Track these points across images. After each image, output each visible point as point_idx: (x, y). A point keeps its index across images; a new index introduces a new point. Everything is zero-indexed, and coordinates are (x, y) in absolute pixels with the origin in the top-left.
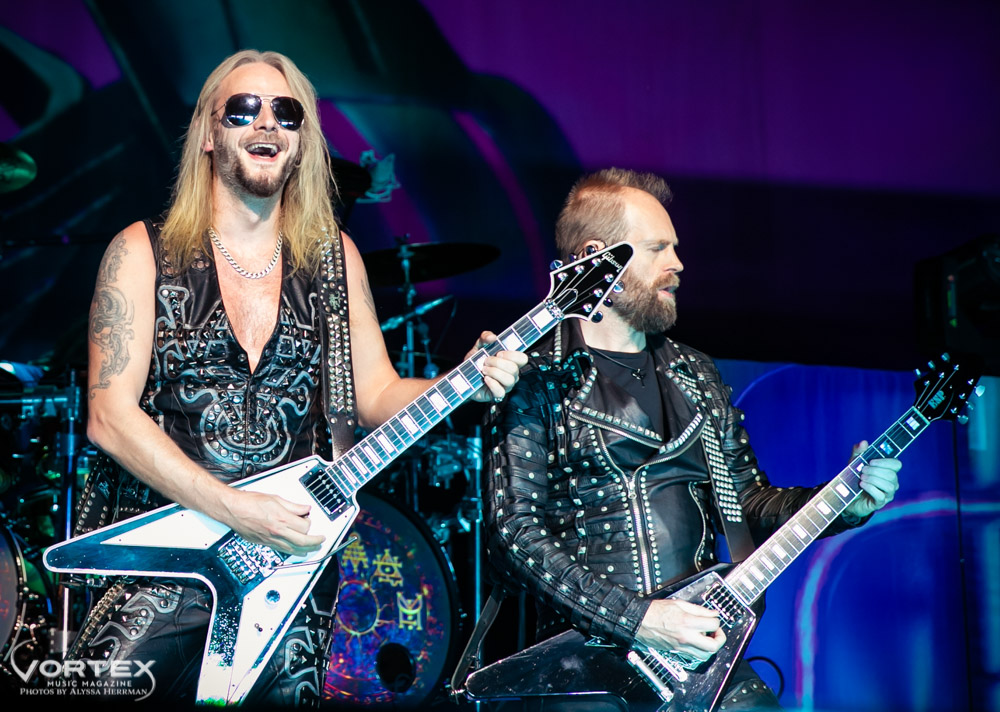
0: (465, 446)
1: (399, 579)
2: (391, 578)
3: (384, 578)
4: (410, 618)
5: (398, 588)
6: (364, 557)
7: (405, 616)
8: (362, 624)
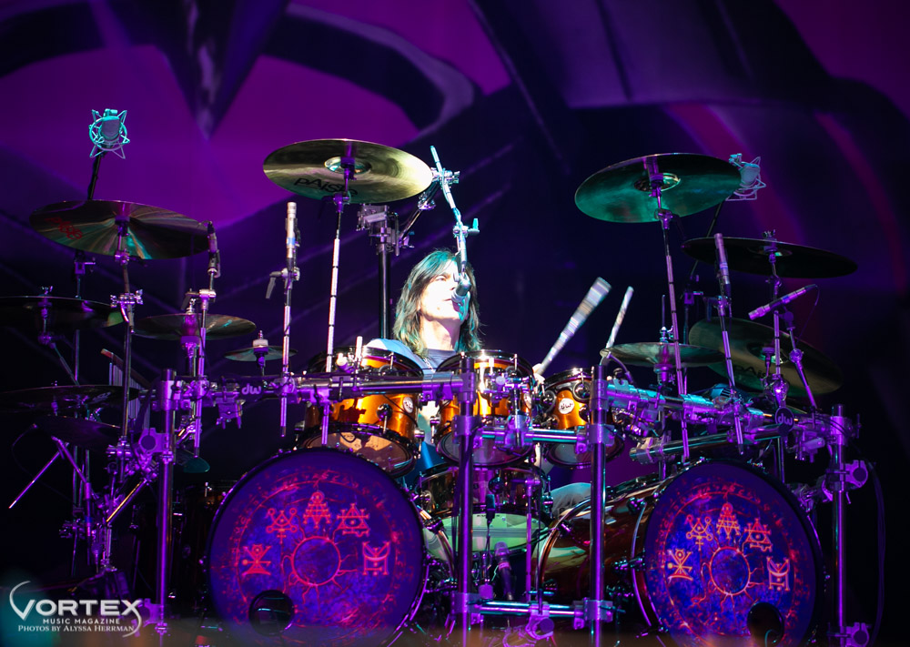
0: (830, 423)
1: (768, 545)
2: (761, 544)
3: (755, 544)
4: (779, 580)
5: (768, 553)
6: (737, 525)
7: (774, 578)
8: (736, 586)
